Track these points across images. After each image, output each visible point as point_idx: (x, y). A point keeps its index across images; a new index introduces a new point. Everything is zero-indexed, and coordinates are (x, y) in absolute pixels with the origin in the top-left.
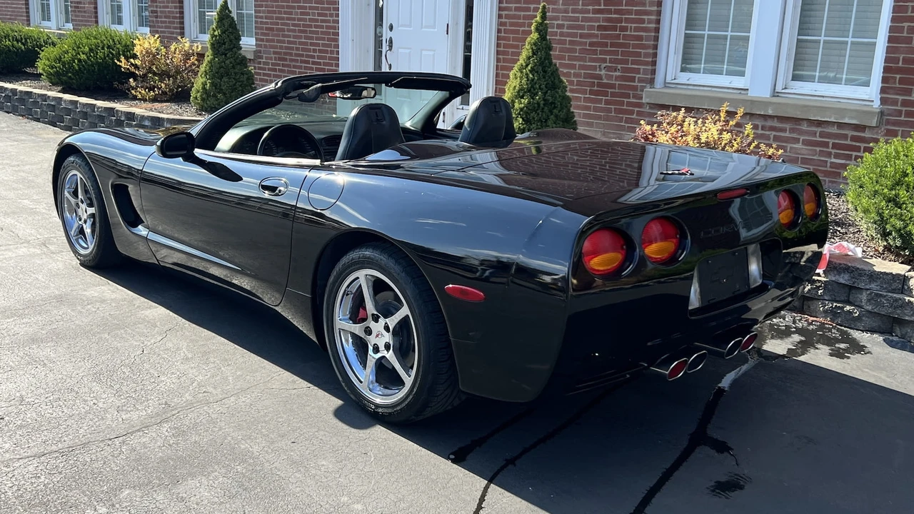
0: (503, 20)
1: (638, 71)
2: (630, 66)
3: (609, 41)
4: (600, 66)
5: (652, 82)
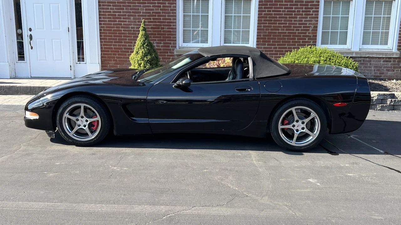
0: (103, 26)
1: (170, 43)
2: (167, 42)
3: (157, 33)
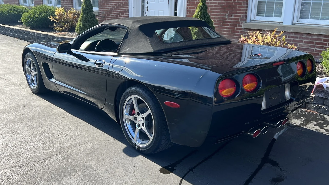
1: (240, 16)
4: (226, 14)
5: (245, 20)
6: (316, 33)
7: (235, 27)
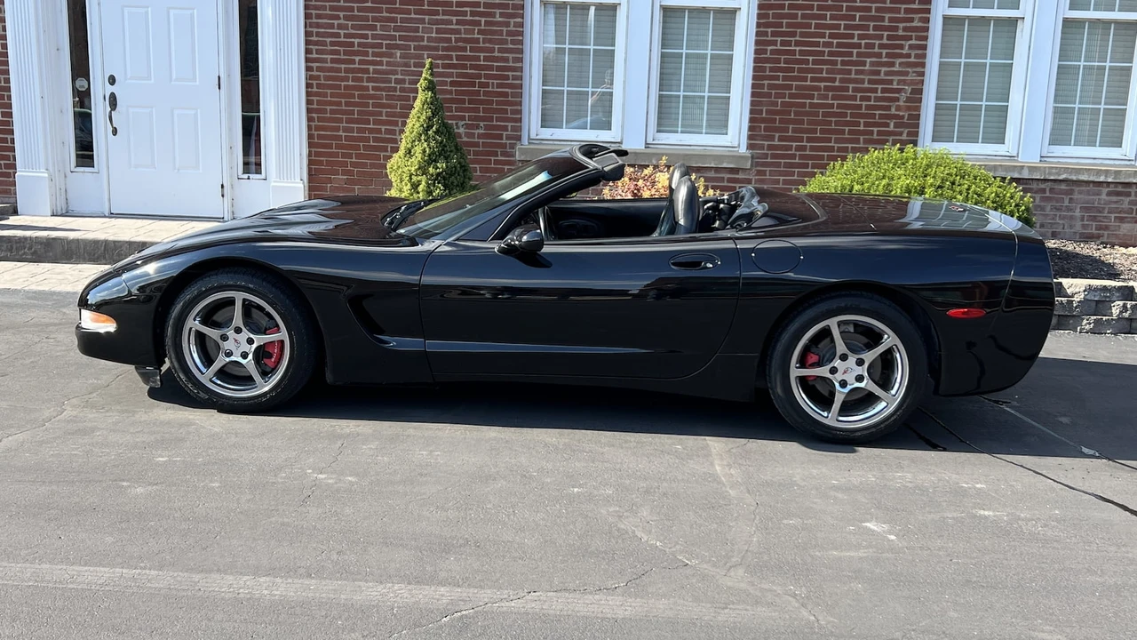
1: (505, 128)
2: (494, 123)
3: (467, 98)
4: (457, 124)
5: (519, 138)
6: (712, 165)
7: (493, 158)
